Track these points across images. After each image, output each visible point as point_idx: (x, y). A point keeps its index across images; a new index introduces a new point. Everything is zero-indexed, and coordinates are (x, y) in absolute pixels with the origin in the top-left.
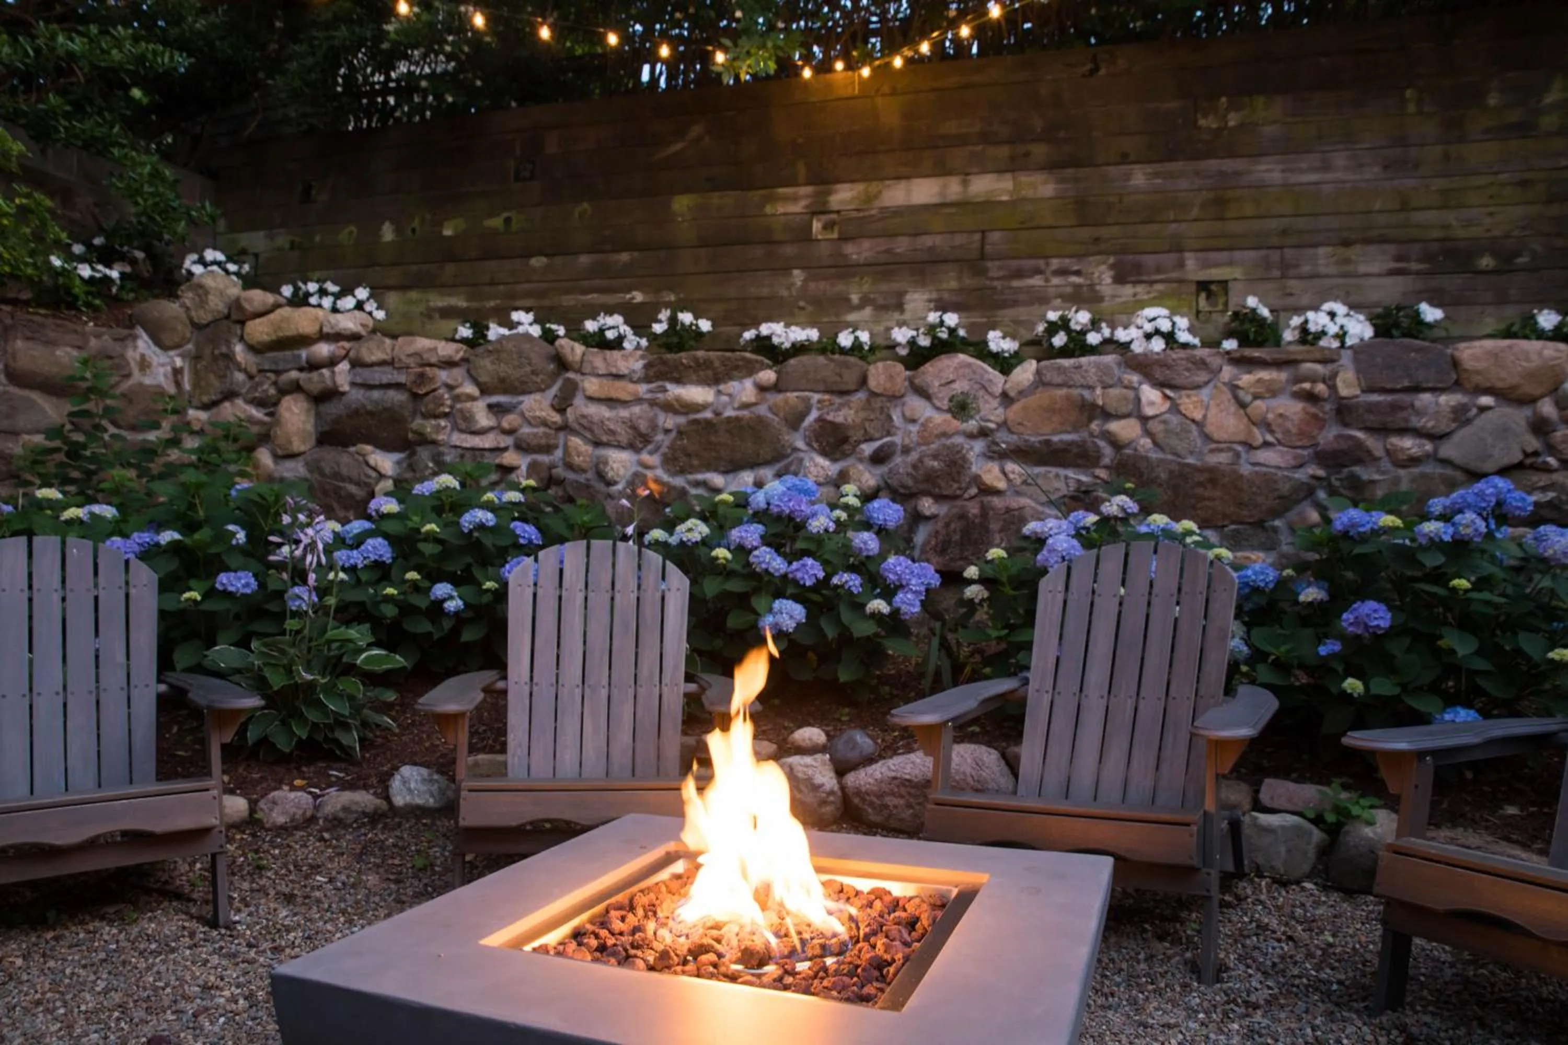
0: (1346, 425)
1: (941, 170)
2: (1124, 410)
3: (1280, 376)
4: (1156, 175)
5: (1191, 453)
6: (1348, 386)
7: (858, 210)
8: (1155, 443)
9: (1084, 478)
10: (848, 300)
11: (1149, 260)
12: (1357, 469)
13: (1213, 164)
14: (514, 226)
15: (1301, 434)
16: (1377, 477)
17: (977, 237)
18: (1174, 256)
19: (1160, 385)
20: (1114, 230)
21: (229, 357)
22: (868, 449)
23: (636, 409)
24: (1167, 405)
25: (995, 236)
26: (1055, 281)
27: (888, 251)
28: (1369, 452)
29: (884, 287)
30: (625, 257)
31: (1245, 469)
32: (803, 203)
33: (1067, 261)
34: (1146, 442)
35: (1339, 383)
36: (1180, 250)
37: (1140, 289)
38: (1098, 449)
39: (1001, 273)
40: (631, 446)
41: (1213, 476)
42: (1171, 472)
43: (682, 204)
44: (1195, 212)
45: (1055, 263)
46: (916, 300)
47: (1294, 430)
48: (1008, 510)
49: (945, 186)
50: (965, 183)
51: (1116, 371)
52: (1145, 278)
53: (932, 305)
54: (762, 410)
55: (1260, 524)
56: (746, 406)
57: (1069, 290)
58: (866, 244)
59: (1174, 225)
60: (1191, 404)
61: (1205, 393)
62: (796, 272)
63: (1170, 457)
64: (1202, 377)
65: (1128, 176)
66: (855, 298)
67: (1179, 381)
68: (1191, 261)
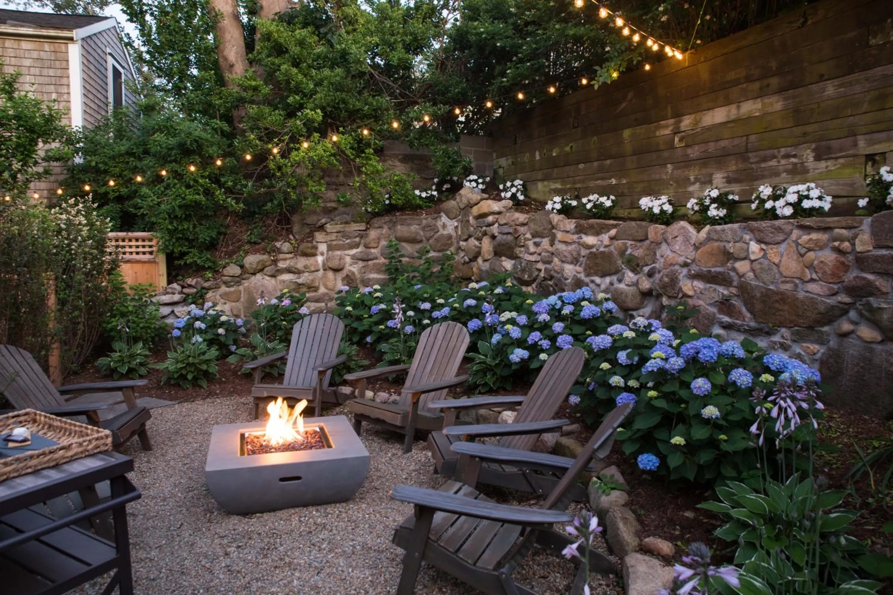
0: (862, 270)
1: (728, 102)
2: (742, 255)
3: (823, 237)
4: (841, 86)
5: (772, 283)
6: (863, 243)
7: (692, 130)
8: (755, 276)
9: (726, 292)
10: (689, 179)
11: (835, 144)
12: (871, 299)
13: (879, 71)
14: (574, 149)
15: (833, 274)
16: (884, 306)
17: (745, 138)
18: (850, 139)
19: (760, 241)
20: (815, 126)
21: (468, 221)
22: (646, 269)
23: (573, 246)
24: (762, 254)
25: (753, 138)
26: (783, 162)
27: (704, 151)
28: (877, 288)
29: (704, 171)
31: (801, 295)
32: (671, 128)
33: (789, 149)
34: (751, 275)
35: (857, 241)
36: (855, 135)
37: (829, 163)
38: (730, 277)
39: (756, 160)
40: (571, 263)
41: (783, 297)
42: (762, 293)
43: (627, 133)
44: (866, 107)
45: (783, 151)
46: (719, 178)
47: (829, 272)
48: (695, 306)
49: (729, 111)
50: (738, 107)
51: (739, 233)
52: (833, 156)
53: (724, 180)
54: (612, 248)
55: (811, 328)
56: (606, 246)
57: (790, 167)
58: (696, 148)
59: (851, 118)
60: (773, 253)
61: (783, 247)
62: (669, 166)
63: (761, 284)
64: (781, 237)
65: (823, 90)
66: (692, 178)
67: (767, 240)
68: (861, 143)
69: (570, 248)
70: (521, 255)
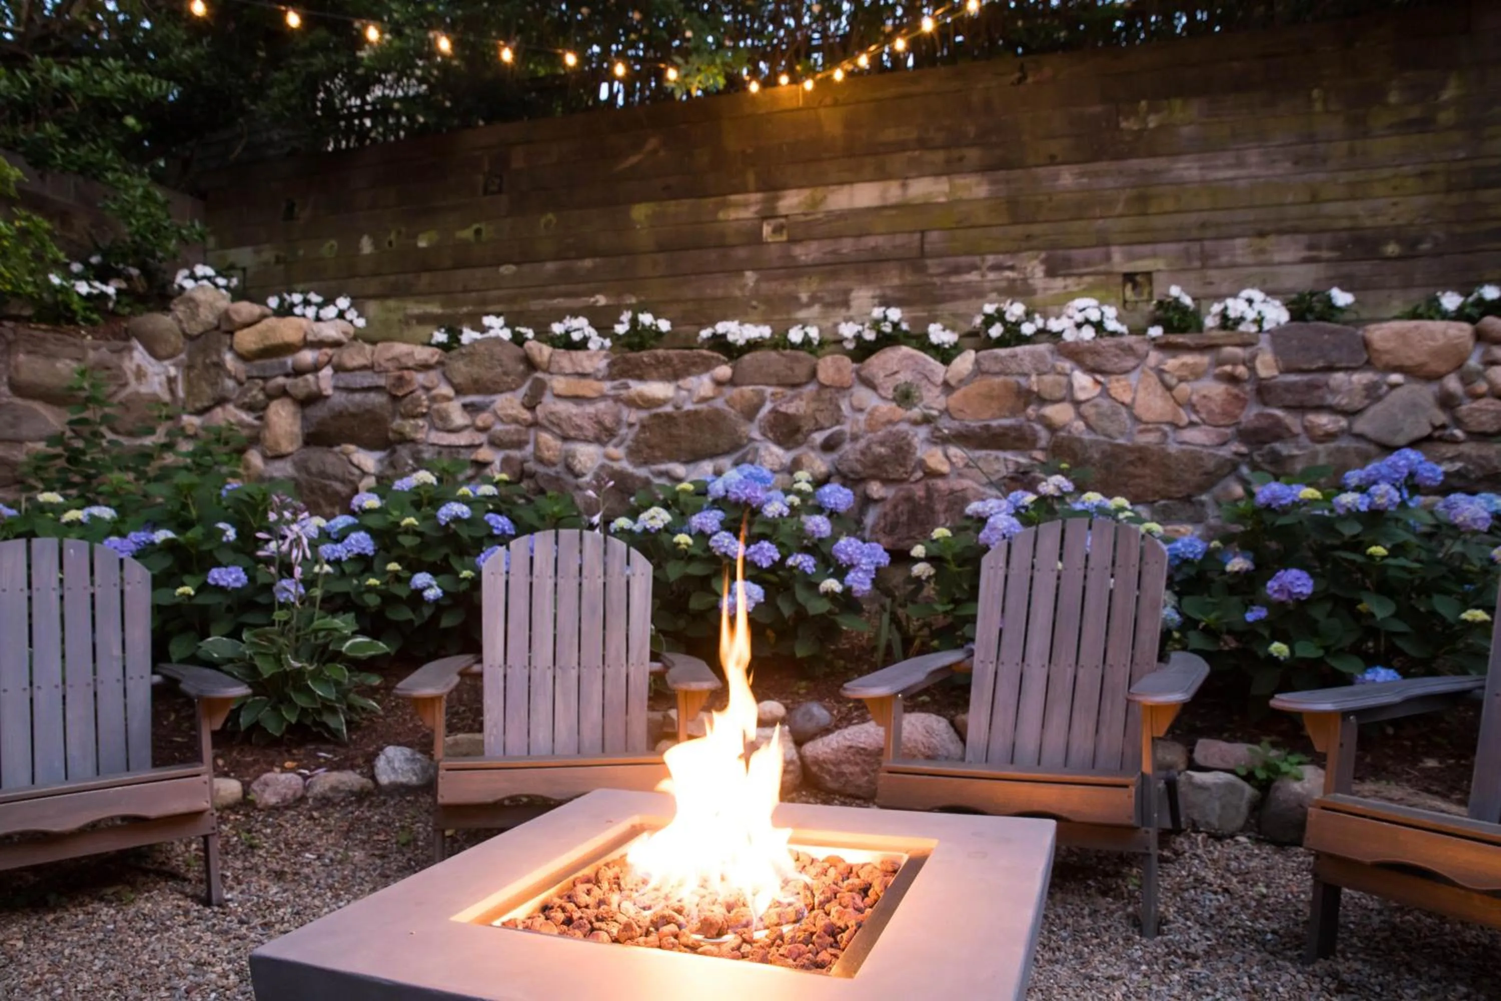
0: (1266, 404)
1: (882, 175)
2: (1058, 395)
3: (1204, 360)
4: (1082, 175)
5: (1122, 434)
6: (1267, 367)
7: (805, 214)
8: (1089, 426)
9: (1022, 460)
10: (797, 299)
11: (1077, 254)
12: (1277, 446)
13: (1134, 163)
14: (484, 236)
15: (1225, 413)
16: (1296, 452)
17: (917, 236)
18: (1101, 250)
19: (1091, 371)
20: (1045, 226)
21: (220, 365)
22: (819, 437)
23: (601, 405)
24: (1098, 389)
25: (934, 236)
26: (991, 276)
27: (834, 252)
28: (1288, 429)
29: (831, 285)
30: (588, 263)
31: (1173, 448)
32: (753, 209)
33: (1001, 257)
34: (1080, 425)
35: (1258, 364)
36: (1107, 244)
37: (1070, 281)
38: (1034, 433)
39: (941, 270)
40: (597, 440)
41: (1142, 455)
42: (1103, 452)
43: (640, 212)
44: (1120, 208)
45: (991, 259)
46: (862, 296)
47: (1217, 410)
48: (952, 492)
49: (885, 191)
50: (904, 186)
51: (1049, 358)
52: (1075, 271)
53: (876, 301)
54: (719, 403)
55: (1188, 499)
56: (704, 400)
57: (1004, 284)
58: (814, 245)
59: (1100, 222)
60: (1120, 388)
61: (1133, 378)
62: (749, 274)
63: (1102, 438)
64: (1130, 362)
65: (1057, 177)
66: (804, 297)
67: (1109, 367)
68: (1117, 254)
69: (590, 409)
70: (420, 436)
